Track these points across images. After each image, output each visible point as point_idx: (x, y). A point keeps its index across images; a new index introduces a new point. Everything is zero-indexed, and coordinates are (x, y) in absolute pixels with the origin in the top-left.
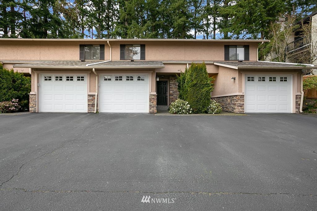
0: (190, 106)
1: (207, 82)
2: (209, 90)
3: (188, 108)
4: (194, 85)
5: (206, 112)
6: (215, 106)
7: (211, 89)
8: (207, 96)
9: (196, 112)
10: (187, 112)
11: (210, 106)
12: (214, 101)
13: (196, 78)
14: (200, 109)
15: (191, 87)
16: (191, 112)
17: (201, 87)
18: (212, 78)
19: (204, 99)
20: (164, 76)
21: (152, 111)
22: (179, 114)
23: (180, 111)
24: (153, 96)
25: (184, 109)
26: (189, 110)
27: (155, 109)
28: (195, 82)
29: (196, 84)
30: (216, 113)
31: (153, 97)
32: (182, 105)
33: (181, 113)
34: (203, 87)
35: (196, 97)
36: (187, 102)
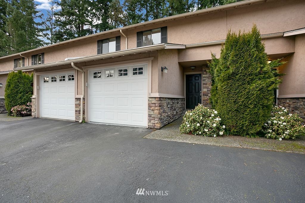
0: (220, 119)
1: (262, 68)
2: (268, 87)
3: (215, 125)
4: (230, 77)
5: (261, 134)
6: (284, 124)
7: (273, 83)
8: (262, 99)
9: (237, 132)
10: (214, 132)
11: (270, 122)
12: (283, 108)
13: (233, 62)
14: (245, 128)
15: (223, 82)
16: (221, 133)
17: (248, 80)
18: (280, 61)
19: (255, 107)
20: (195, 67)
21: (152, 125)
22: (197, 134)
23: (199, 129)
24: (154, 99)
25: (206, 126)
26: (218, 129)
27: (156, 122)
28: (231, 71)
29: (234, 74)
30: (287, 139)
31: (154, 101)
32: (201, 118)
33: (200, 133)
34: (252, 80)
35: (235, 102)
36: (216, 112)
